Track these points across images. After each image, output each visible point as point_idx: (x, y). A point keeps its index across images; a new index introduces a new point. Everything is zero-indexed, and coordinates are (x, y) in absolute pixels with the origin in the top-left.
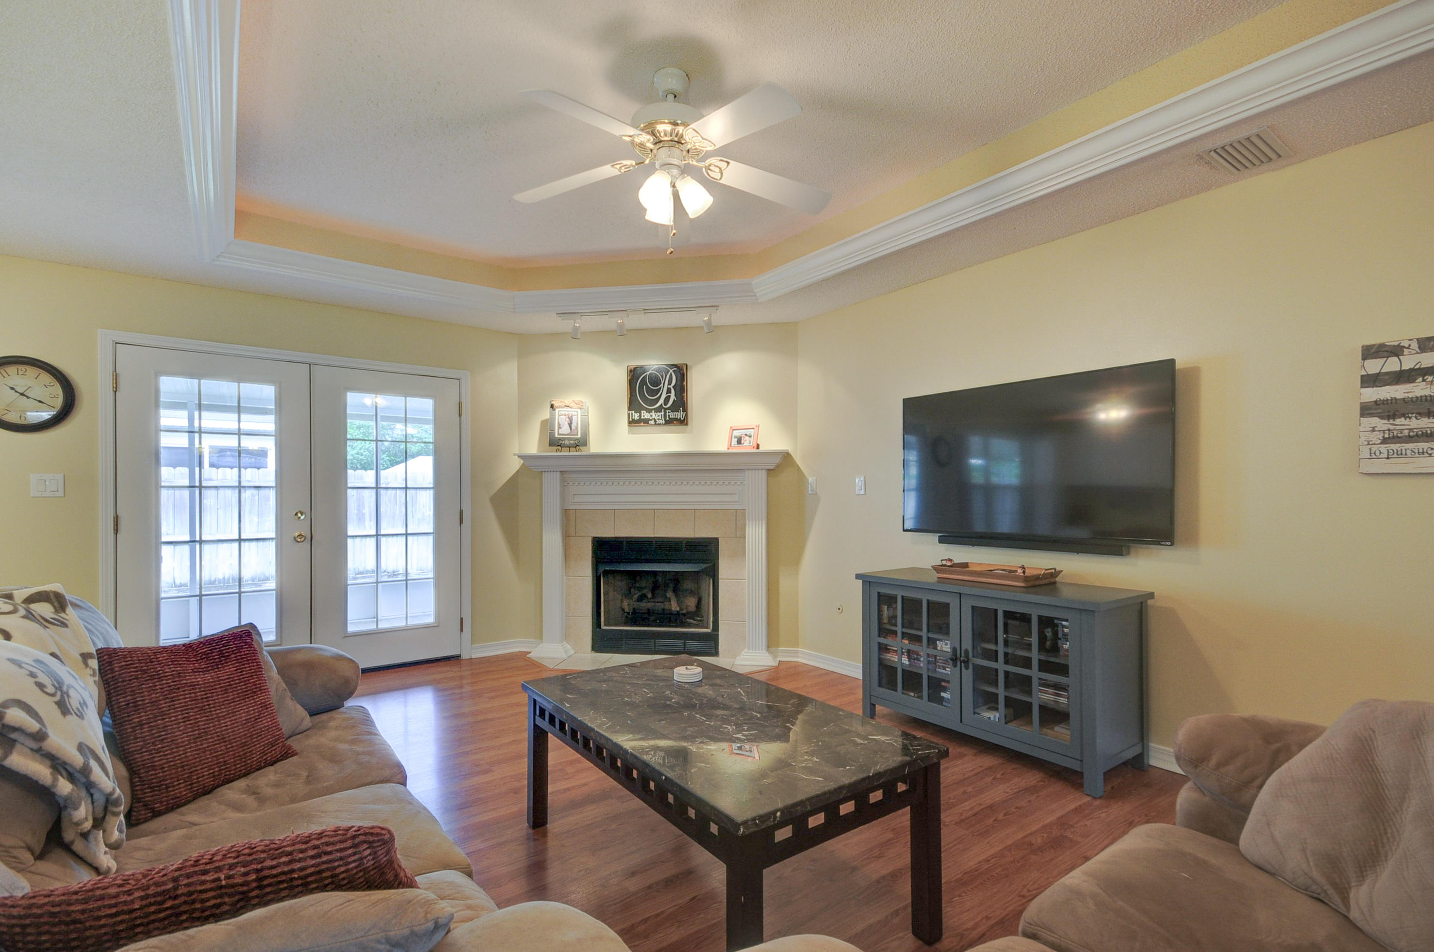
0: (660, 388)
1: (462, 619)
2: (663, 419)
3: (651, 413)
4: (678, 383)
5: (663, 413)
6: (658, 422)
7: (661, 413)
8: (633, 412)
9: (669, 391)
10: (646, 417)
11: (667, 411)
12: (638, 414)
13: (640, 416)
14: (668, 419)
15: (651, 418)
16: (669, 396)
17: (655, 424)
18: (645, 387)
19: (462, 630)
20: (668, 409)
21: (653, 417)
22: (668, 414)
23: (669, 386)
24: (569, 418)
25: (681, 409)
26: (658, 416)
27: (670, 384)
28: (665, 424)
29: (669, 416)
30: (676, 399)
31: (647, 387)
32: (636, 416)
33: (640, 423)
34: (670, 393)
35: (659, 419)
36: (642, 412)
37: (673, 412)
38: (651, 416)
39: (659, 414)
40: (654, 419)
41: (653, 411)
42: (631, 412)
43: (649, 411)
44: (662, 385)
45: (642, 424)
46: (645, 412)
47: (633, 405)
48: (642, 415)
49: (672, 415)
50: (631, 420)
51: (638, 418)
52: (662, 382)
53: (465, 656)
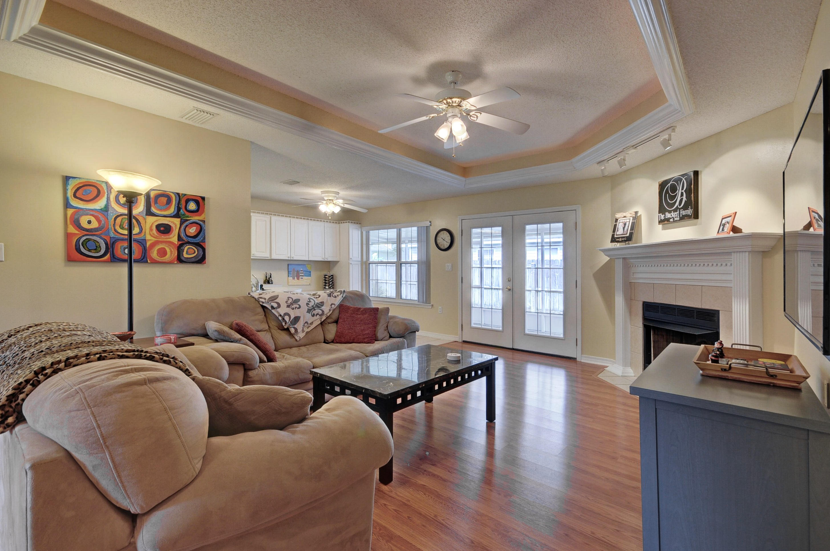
0: (677, 193)
1: (577, 339)
2: (678, 217)
3: (671, 214)
4: (688, 187)
5: (678, 212)
6: (676, 219)
7: (677, 213)
8: (661, 214)
9: (682, 195)
10: (668, 217)
11: (681, 210)
12: (664, 215)
13: (665, 217)
14: (681, 216)
15: (671, 217)
16: (682, 199)
17: (674, 221)
18: (667, 195)
19: (577, 345)
20: (681, 208)
21: (672, 216)
22: (681, 212)
23: (682, 191)
24: (624, 224)
25: (690, 207)
26: (675, 215)
27: (682, 189)
28: (680, 220)
29: (682, 213)
30: (686, 200)
31: (669, 194)
32: (662, 217)
33: (665, 221)
34: (683, 196)
35: (676, 217)
36: (666, 213)
37: (684, 210)
38: (671, 215)
39: (676, 213)
40: (673, 217)
41: (672, 212)
42: (660, 214)
43: (670, 212)
44: (678, 191)
45: (666, 222)
46: (668, 213)
47: (662, 210)
48: (666, 215)
49: (684, 213)
50: (660, 220)
51: (664, 218)
52: (678, 189)
53: (578, 359)
